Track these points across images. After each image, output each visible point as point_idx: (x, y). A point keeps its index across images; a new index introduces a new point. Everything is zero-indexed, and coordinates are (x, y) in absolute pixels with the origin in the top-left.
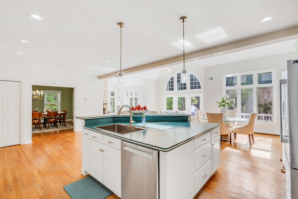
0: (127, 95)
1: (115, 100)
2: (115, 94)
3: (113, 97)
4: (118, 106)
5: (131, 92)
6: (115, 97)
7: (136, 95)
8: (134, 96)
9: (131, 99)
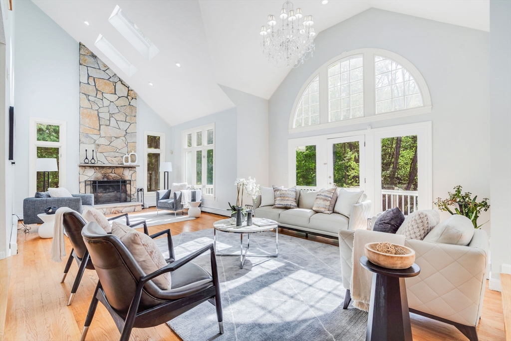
0: (190, 144)
1: (162, 158)
2: (162, 143)
3: (153, 151)
4: (166, 173)
5: (199, 136)
6: (162, 151)
7: (210, 141)
8: (205, 147)
9: (199, 154)
